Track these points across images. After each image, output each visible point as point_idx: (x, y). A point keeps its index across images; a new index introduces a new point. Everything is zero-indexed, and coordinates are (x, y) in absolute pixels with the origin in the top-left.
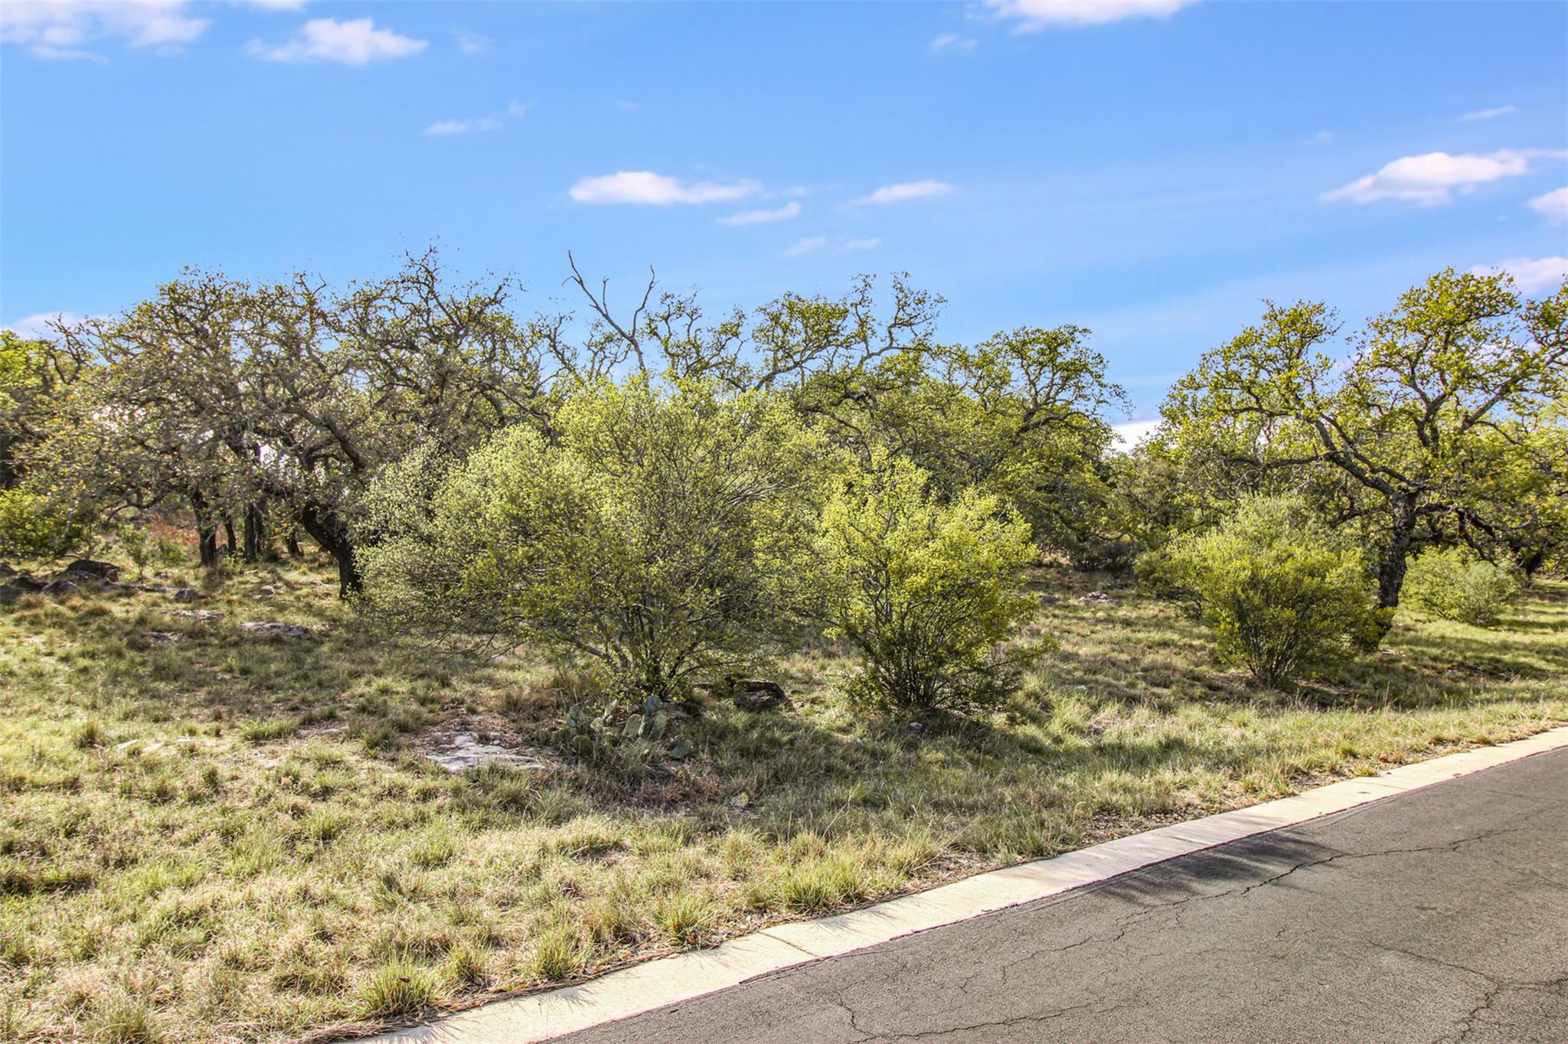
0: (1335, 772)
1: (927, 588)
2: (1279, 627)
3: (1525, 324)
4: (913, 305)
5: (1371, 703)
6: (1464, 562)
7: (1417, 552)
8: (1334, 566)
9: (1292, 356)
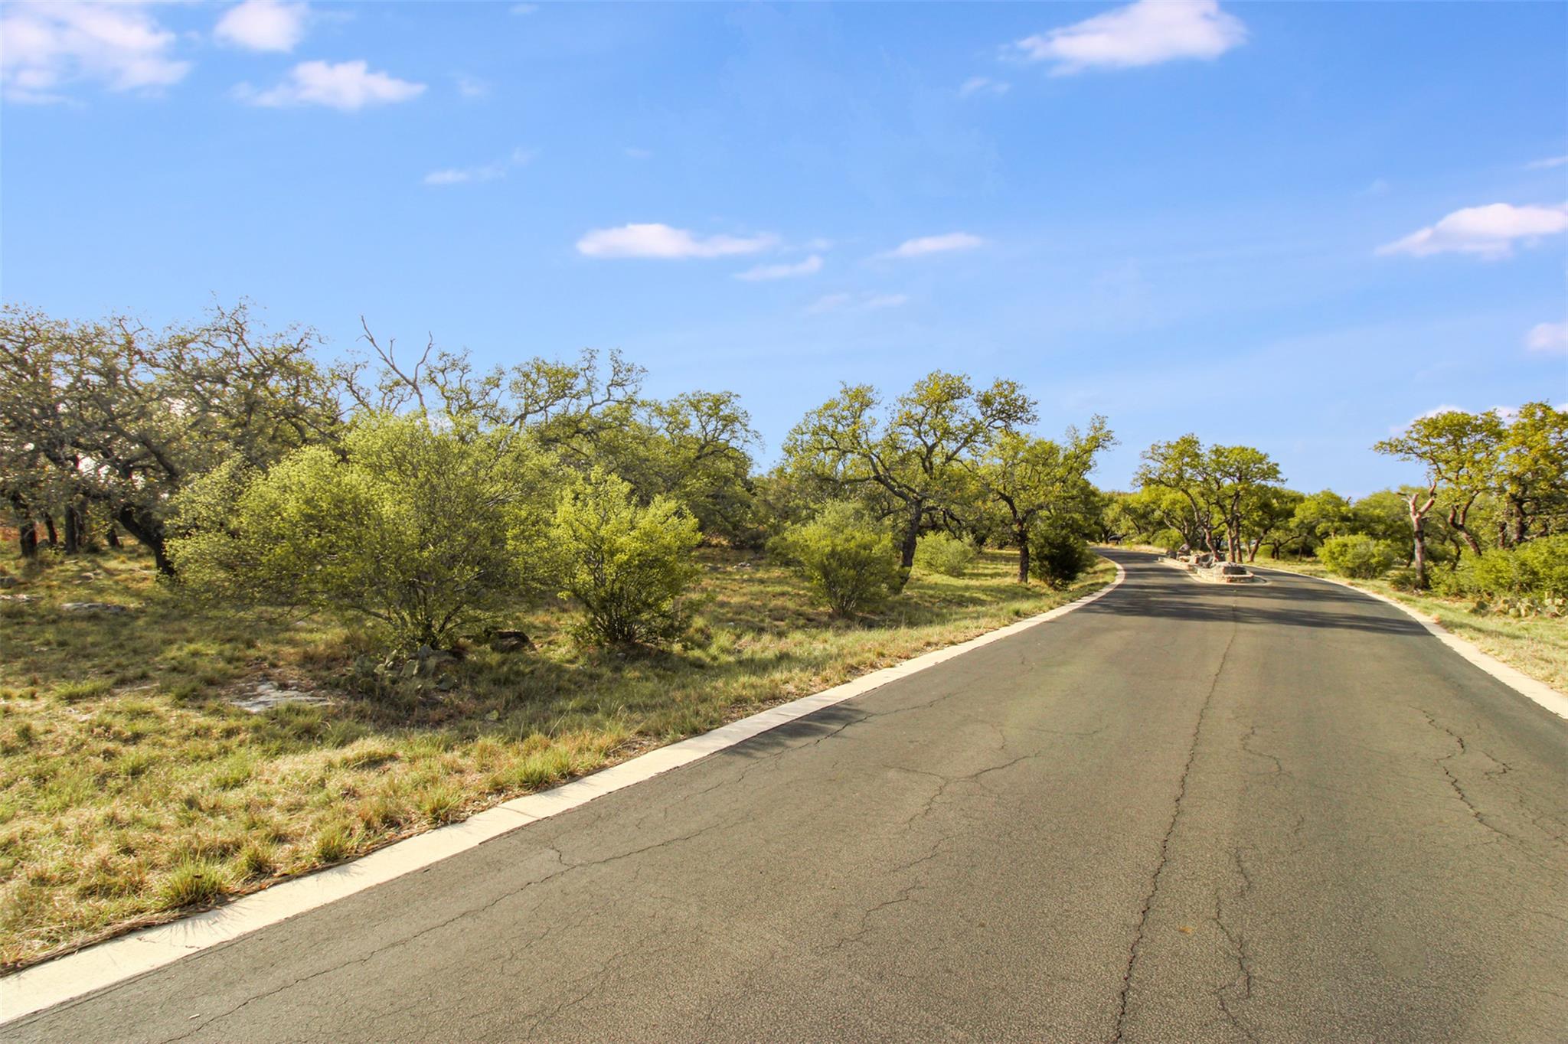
0: (873, 666)
1: (628, 562)
2: (847, 582)
3: (976, 404)
4: (624, 372)
5: (895, 624)
6: (948, 540)
7: (923, 535)
8: (877, 543)
9: (856, 416)
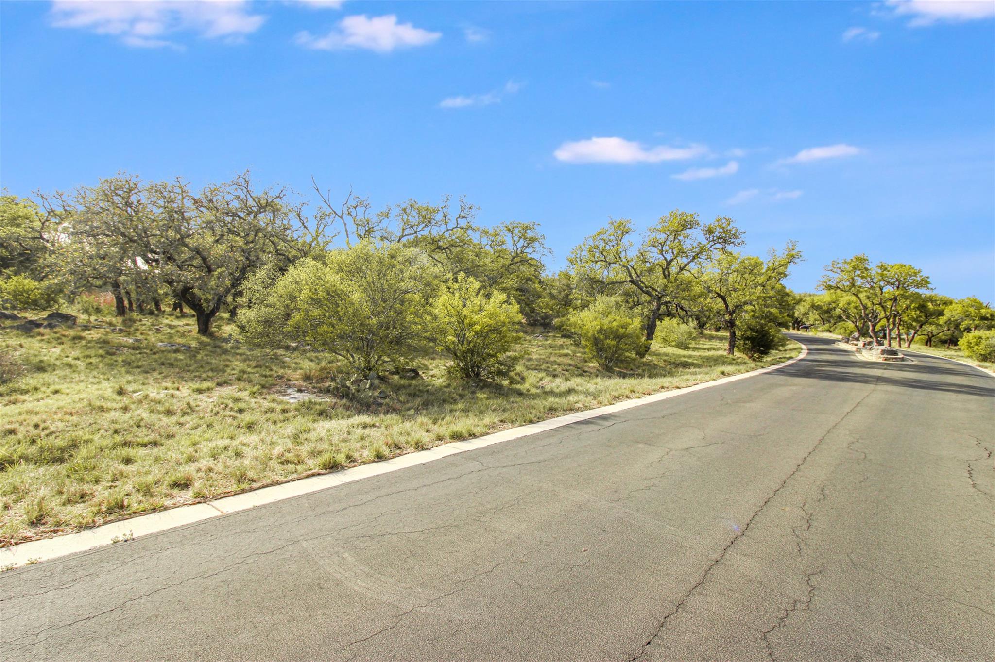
2: (610, 348)
3: (702, 232)
4: (467, 209)
6: (678, 324)
7: (661, 320)
9: (618, 240)
